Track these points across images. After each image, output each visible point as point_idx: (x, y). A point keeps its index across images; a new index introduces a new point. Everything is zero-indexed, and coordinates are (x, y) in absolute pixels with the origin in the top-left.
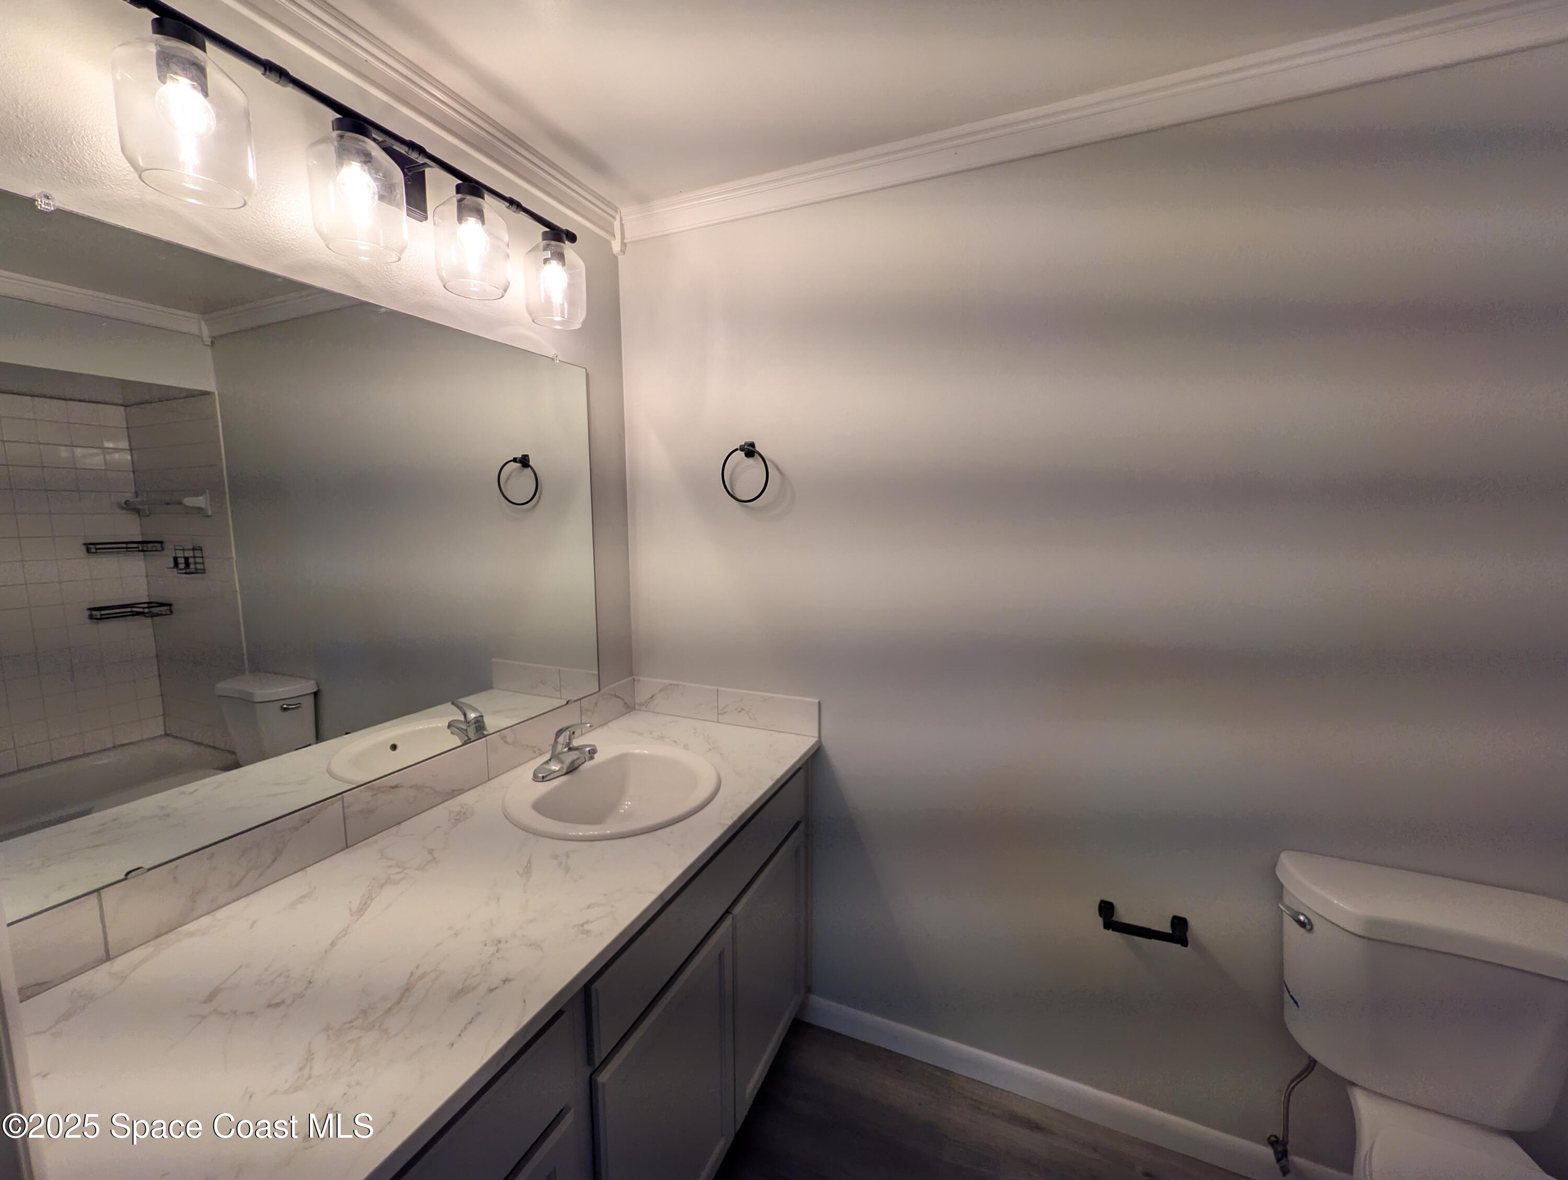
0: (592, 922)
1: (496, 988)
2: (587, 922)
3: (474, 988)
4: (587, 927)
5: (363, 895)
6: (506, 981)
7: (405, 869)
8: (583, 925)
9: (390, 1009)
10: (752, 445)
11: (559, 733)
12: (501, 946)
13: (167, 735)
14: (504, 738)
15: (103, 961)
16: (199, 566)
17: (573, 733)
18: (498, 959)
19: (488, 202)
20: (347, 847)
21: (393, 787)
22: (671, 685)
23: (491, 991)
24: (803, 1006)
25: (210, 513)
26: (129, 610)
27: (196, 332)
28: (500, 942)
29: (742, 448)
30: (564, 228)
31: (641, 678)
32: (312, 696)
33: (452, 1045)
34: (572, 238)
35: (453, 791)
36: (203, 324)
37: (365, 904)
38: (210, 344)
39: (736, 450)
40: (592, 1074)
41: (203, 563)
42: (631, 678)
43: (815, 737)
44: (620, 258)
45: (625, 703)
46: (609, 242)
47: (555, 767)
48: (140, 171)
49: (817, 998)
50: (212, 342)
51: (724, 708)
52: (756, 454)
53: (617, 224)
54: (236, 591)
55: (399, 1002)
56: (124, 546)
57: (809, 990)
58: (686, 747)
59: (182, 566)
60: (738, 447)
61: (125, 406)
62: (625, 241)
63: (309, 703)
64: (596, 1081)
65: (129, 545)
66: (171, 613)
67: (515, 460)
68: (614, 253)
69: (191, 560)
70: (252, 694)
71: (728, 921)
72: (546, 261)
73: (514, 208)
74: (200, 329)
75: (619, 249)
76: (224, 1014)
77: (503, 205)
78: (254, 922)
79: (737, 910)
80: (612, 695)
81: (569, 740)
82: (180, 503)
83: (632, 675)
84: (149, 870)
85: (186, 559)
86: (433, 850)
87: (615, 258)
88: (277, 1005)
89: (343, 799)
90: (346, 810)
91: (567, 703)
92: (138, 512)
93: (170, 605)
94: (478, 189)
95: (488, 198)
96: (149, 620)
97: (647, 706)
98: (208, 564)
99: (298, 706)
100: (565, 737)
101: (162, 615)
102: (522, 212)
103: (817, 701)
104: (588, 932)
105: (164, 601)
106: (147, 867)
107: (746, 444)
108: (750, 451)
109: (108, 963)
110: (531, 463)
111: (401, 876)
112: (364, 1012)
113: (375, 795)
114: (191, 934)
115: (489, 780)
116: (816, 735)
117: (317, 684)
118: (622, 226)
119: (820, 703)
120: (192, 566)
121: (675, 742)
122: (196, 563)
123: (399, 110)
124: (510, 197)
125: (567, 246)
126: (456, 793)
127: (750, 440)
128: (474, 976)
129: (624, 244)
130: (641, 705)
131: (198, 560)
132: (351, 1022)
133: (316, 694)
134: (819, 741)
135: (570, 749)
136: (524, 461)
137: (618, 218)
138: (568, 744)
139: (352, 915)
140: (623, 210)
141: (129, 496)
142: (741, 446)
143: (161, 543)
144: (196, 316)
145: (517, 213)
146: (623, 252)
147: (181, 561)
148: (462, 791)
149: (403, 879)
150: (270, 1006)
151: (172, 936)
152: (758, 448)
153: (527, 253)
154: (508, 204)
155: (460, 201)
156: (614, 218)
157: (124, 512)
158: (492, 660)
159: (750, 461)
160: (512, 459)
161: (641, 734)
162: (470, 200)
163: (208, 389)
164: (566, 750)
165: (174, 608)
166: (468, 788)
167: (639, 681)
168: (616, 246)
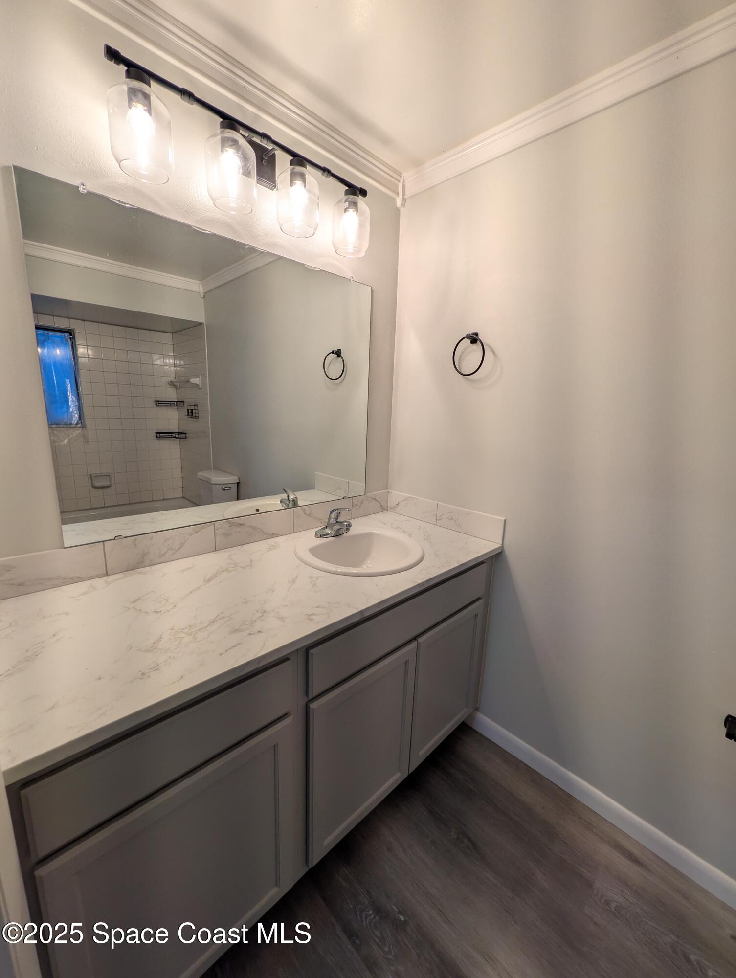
0: (317, 615)
1: (253, 634)
2: (314, 614)
3: (243, 631)
4: (312, 617)
5: (213, 574)
6: (260, 632)
7: (236, 566)
8: (310, 615)
9: (202, 629)
10: (477, 334)
11: (334, 510)
12: (265, 614)
13: (183, 497)
14: (304, 511)
15: (105, 576)
16: (197, 415)
17: (340, 513)
18: (261, 620)
19: (309, 170)
20: (216, 551)
21: (241, 525)
22: (409, 497)
23: (250, 634)
24: (471, 716)
25: (201, 388)
26: (170, 435)
27: (198, 290)
28: (265, 612)
29: (468, 337)
30: (359, 187)
31: (393, 491)
32: (236, 484)
33: (221, 654)
34: (364, 193)
35: (273, 534)
36: (201, 286)
37: (212, 578)
38: (203, 297)
39: (464, 338)
40: (308, 702)
41: (198, 413)
42: (387, 491)
43: (499, 544)
44: (401, 210)
45: (382, 506)
46: (394, 200)
47: (328, 531)
48: (119, 162)
49: (485, 718)
50: (204, 295)
51: (441, 516)
52: (478, 342)
53: (401, 186)
54: (209, 428)
55: (207, 627)
56: (169, 403)
57: (477, 709)
58: (410, 535)
59: (190, 414)
60: (465, 336)
61: (172, 333)
62: (405, 197)
63: (234, 487)
64: (309, 706)
65: (171, 403)
66: (186, 438)
67: (333, 352)
68: (398, 206)
69: (194, 411)
70: (210, 480)
71: (414, 645)
72: (346, 210)
73: (326, 173)
74: (199, 289)
75: (401, 203)
76: (136, 610)
77: (319, 173)
78: (165, 574)
79: (421, 640)
80: (373, 499)
81: (337, 516)
82: (188, 382)
83: (388, 489)
84: (124, 538)
85: (192, 410)
86: (253, 561)
87: (398, 210)
88: (158, 612)
89: (214, 524)
90: (216, 531)
91: (344, 498)
92: (175, 387)
93: (186, 434)
94: (302, 161)
95: (309, 168)
96: (178, 441)
97: (394, 509)
98: (200, 415)
99: (229, 489)
100: (335, 514)
101: (182, 438)
102: (331, 177)
103: (504, 519)
104: (312, 619)
105: (183, 431)
106: (124, 536)
107: (472, 334)
108: (474, 339)
109: (106, 577)
110: (342, 355)
111: (233, 569)
112: (190, 626)
113: (231, 526)
114: (140, 573)
115: (294, 533)
116: (500, 542)
117: (239, 479)
118: (404, 186)
119: (505, 520)
120: (194, 414)
121: (405, 531)
122: (195, 413)
123: (262, 118)
124: (324, 167)
125: (360, 199)
126: (274, 536)
127: (474, 331)
128: (246, 625)
129: (404, 200)
130: (391, 508)
131: (196, 411)
132: (183, 629)
133: (238, 483)
134: (502, 546)
135: (337, 522)
136: (338, 353)
137: (402, 181)
138: (336, 519)
139: (205, 581)
140: (405, 175)
141: (172, 379)
142: (467, 335)
143: (183, 402)
144: (198, 282)
145: (328, 178)
146: (403, 205)
147: (190, 411)
148: (277, 535)
149: (234, 571)
150: (155, 612)
151: (133, 572)
152: (480, 337)
153: (335, 205)
154: (322, 172)
155: (292, 170)
156: (399, 181)
157: (171, 386)
158: (316, 473)
159: (474, 346)
160: (331, 351)
161: (385, 524)
162: (298, 169)
163: (202, 322)
164: (335, 522)
165: (188, 435)
166: (281, 535)
167: (391, 493)
168: (399, 202)
